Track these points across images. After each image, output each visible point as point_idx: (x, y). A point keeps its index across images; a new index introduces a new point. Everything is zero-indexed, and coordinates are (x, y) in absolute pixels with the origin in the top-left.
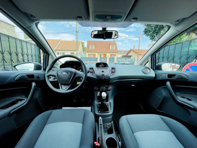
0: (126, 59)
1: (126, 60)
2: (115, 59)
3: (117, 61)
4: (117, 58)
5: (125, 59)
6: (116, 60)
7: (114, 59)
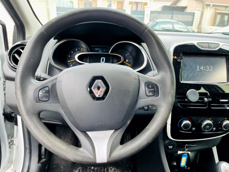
0: (174, 16)
1: (172, 16)
2: (146, 14)
3: (150, 20)
4: (152, 12)
5: (170, 16)
6: (147, 17)
7: (144, 15)
